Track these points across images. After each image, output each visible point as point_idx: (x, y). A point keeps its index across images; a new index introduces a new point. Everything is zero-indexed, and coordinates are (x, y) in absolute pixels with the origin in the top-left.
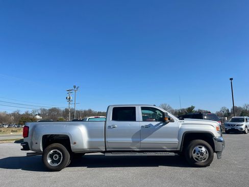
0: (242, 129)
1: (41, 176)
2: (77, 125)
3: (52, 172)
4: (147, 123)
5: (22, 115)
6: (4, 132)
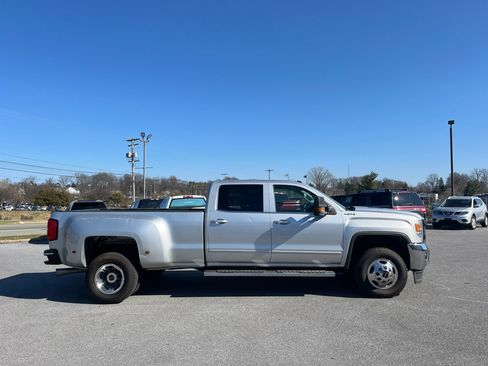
0: (466, 220)
1: (84, 313)
2: (151, 218)
3: (106, 306)
4: (285, 216)
5: (41, 186)
6: (6, 219)
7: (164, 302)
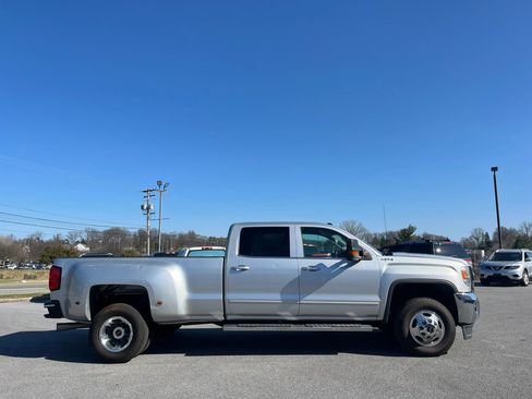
0: (517, 276)
1: (86, 373)
4: (314, 262)
5: (47, 243)
6: (8, 278)
7: (177, 362)
